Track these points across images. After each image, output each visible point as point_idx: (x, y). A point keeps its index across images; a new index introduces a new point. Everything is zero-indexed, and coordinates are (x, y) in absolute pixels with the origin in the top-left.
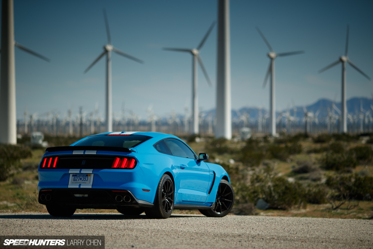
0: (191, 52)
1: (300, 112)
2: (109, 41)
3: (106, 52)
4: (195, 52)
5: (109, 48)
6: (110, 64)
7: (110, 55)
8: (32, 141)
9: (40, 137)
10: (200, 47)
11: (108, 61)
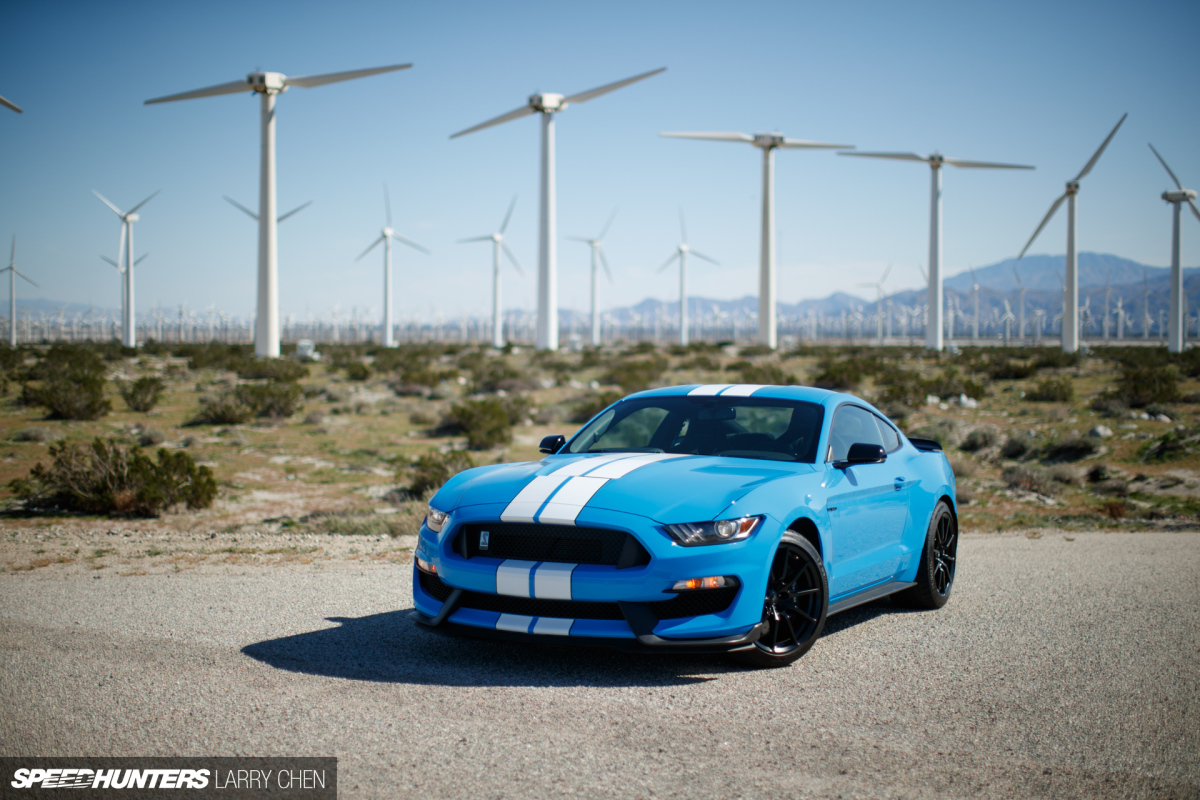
0: (491, 238)
1: (622, 313)
2: (389, 223)
3: (384, 237)
4: (498, 237)
5: (389, 232)
6: (390, 253)
7: (390, 241)
8: (299, 352)
9: (309, 347)
10: (503, 229)
11: (386, 249)
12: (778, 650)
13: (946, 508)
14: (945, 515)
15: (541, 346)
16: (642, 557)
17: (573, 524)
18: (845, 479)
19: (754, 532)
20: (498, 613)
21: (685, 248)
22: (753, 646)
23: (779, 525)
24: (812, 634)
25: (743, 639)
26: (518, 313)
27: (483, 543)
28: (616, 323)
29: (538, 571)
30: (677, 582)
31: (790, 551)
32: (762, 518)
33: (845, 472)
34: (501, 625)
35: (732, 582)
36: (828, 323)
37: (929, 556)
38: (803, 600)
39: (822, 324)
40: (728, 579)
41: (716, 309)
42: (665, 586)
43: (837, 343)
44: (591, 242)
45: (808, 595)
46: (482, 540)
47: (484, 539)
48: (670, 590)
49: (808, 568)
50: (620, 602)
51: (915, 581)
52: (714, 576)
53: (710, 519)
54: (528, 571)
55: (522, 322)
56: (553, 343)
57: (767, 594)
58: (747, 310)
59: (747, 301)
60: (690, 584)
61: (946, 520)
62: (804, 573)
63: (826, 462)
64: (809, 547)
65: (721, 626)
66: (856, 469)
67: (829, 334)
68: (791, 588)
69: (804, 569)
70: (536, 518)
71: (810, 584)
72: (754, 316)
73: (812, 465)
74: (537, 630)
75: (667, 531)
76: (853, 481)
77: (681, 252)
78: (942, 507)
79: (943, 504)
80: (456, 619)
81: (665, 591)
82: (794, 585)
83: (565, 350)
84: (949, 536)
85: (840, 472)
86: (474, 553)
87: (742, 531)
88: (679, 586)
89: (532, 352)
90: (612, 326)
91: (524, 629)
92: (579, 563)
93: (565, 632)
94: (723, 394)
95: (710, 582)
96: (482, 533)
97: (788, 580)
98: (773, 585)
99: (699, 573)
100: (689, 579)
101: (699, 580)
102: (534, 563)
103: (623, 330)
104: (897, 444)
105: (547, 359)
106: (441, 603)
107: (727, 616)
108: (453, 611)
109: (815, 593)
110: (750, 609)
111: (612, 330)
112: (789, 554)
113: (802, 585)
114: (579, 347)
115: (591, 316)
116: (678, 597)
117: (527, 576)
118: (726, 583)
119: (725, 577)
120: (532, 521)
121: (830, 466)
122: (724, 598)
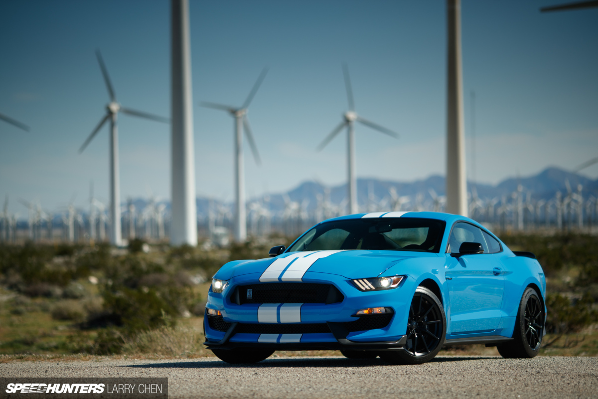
12: (417, 354)
13: (534, 292)
14: (533, 297)
15: (177, 242)
16: (339, 297)
17: (301, 280)
18: (459, 264)
19: (401, 284)
20: (259, 334)
21: (352, 116)
22: (402, 348)
23: (415, 281)
24: (437, 346)
25: (397, 343)
26: (141, 204)
27: (249, 296)
28: (266, 213)
29: (281, 308)
30: (359, 310)
31: (423, 298)
32: (405, 277)
33: (459, 260)
34: (260, 340)
35: (389, 311)
36: (538, 207)
37: (522, 322)
38: (431, 327)
39: (531, 208)
40: (387, 309)
41: (393, 192)
42: (352, 313)
43: (550, 231)
44: (234, 112)
45: (434, 324)
46: (248, 294)
47: (249, 294)
48: (355, 315)
49: (433, 308)
50: (328, 322)
51: (512, 337)
52: (379, 307)
53: (376, 276)
54: (276, 308)
55: (147, 214)
56: (192, 238)
57: (409, 322)
58: (433, 194)
59: (432, 182)
60: (366, 312)
61: (534, 301)
62: (431, 311)
63: (446, 253)
64: (434, 296)
65: (384, 335)
66: (465, 258)
67: (541, 222)
68: (424, 320)
69: (431, 309)
70: (280, 278)
71: (435, 318)
72: (443, 200)
73: (437, 254)
74: (282, 341)
75: (351, 282)
76: (463, 264)
77: (347, 121)
78: (530, 291)
79: (530, 289)
80: (234, 339)
81: (352, 316)
82: (426, 318)
83: (207, 246)
84: (537, 312)
85: (455, 259)
86: (244, 301)
87: (394, 284)
88: (360, 313)
89: (167, 250)
90: (261, 217)
91: (275, 341)
92: (304, 303)
93: (298, 341)
94: (384, 216)
95: (377, 310)
96: (248, 290)
97: (422, 315)
98: (412, 316)
99: (371, 305)
100: (366, 309)
101: (371, 309)
102: (279, 304)
103: (274, 223)
104: (499, 250)
105: (188, 257)
106: (224, 333)
107: (387, 329)
108: (232, 335)
109: (438, 323)
110: (400, 327)
111: (261, 222)
112: (422, 300)
113: (430, 317)
114: (225, 242)
115: (236, 205)
116: (359, 319)
117: (275, 311)
118: (386, 311)
119: (385, 307)
120: (277, 280)
121: (449, 255)
122: (385, 319)
